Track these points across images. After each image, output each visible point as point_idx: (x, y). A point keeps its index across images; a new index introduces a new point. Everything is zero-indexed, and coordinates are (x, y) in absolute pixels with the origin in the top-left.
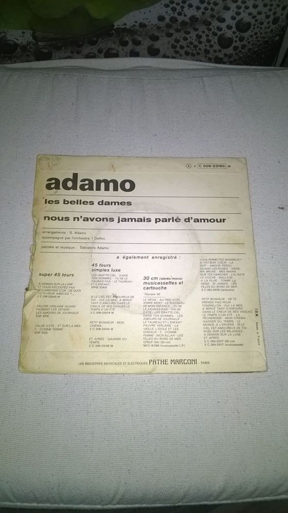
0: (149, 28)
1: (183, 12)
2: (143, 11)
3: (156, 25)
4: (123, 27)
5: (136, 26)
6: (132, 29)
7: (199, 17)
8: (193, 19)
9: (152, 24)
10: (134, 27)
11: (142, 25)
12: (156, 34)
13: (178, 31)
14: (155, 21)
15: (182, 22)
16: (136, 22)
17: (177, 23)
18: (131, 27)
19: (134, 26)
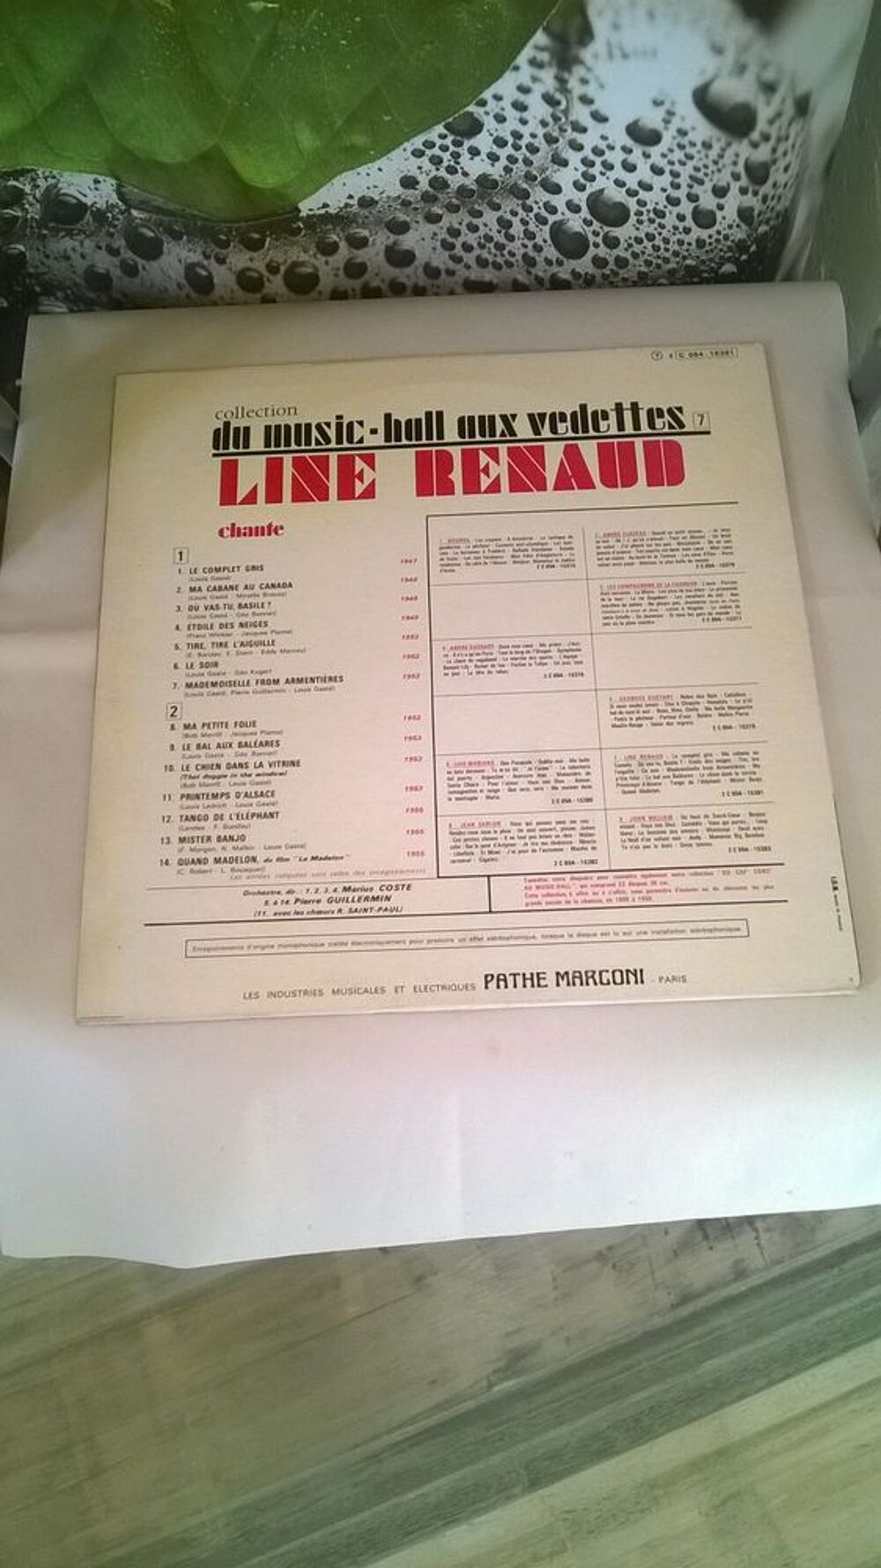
3: (399, 197)
12: (402, 217)
13: (453, 209)
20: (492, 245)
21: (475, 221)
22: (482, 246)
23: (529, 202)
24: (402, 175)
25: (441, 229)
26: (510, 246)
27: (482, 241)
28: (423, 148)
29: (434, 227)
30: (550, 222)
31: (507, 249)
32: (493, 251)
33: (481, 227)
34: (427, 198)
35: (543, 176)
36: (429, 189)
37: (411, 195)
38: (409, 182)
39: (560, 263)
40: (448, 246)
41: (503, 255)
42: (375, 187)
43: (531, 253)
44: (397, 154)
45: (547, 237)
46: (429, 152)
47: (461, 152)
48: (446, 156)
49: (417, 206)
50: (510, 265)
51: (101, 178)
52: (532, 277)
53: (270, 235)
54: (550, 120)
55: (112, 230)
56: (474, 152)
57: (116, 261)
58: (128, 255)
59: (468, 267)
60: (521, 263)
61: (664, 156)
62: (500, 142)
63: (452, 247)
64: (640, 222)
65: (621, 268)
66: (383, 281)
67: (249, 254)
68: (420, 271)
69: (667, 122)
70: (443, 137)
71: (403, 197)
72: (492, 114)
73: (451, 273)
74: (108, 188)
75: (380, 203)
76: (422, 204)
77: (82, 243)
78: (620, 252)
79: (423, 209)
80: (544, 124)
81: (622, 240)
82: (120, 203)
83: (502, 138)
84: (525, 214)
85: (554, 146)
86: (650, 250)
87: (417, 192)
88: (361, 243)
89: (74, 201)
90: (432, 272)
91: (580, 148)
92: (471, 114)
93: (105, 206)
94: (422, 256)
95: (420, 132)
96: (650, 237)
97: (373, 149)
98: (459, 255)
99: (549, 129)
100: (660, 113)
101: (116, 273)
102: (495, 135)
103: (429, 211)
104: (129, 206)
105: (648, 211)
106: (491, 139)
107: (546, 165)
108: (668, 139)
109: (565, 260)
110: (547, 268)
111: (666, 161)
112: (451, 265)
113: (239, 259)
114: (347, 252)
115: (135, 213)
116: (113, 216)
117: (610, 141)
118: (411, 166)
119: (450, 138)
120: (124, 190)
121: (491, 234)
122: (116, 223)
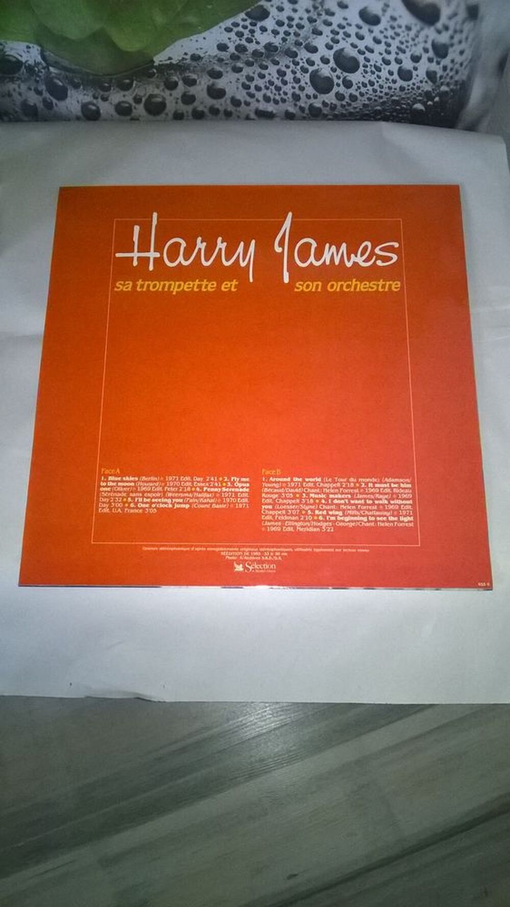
0: (206, 61)
1: (253, 39)
2: (194, 38)
3: (216, 56)
4: (168, 62)
5: (186, 59)
6: (180, 64)
7: (278, 45)
8: (270, 47)
9: (210, 56)
10: (185, 62)
11: (196, 58)
14: (215, 52)
15: (253, 51)
16: (186, 54)
17: (247, 53)
18: (180, 61)
19: (183, 59)
20: (273, 88)
21: (263, 72)
22: (267, 88)
23: (297, 59)
24: (218, 43)
25: (242, 76)
26: (284, 88)
27: (268, 85)
28: (232, 27)
29: (237, 75)
30: (310, 71)
31: (283, 90)
32: (274, 91)
33: (267, 76)
34: (234, 57)
35: (307, 42)
36: (236, 52)
37: (223, 55)
38: (222, 47)
39: (315, 97)
40: (247, 87)
41: (279, 94)
42: (201, 49)
43: (297, 92)
44: (215, 29)
45: (308, 81)
46: (235, 30)
47: (255, 29)
48: (246, 32)
49: (227, 62)
50: (284, 101)
51: (31, 45)
52: (298, 107)
53: (136, 80)
54: (312, 9)
55: (38, 79)
56: (264, 29)
57: (41, 99)
58: (47, 95)
59: (258, 101)
60: (291, 99)
61: (381, 32)
62: (280, 23)
63: (248, 87)
64: (366, 72)
65: (353, 101)
66: (205, 107)
67: (122, 93)
68: (229, 102)
69: (384, 11)
70: (244, 20)
71: (219, 56)
72: (275, 7)
73: (248, 104)
74: (35, 51)
75: (204, 60)
76: (231, 61)
77: (19, 87)
78: (352, 91)
79: (231, 63)
80: (308, 11)
81: (354, 84)
82: (43, 62)
83: (281, 21)
84: (294, 67)
85: (314, 24)
86: (371, 92)
87: (228, 53)
88: (193, 83)
89: (14, 59)
90: (236, 102)
91: (329, 24)
92: (262, 6)
93: (34, 63)
94: (230, 92)
95: (230, 17)
96: (372, 84)
97: (200, 26)
98: (253, 92)
99: (311, 14)
100: (380, 5)
101: (40, 106)
102: (276, 20)
103: (235, 65)
104: (48, 65)
105: (371, 65)
106: (274, 22)
107: (308, 36)
108: (385, 22)
109: (318, 94)
110: (307, 100)
111: (382, 35)
112: (248, 99)
113: (117, 97)
114: (183, 88)
115: (51, 69)
116: (38, 70)
117: (349, 21)
118: (224, 37)
119: (249, 21)
120: (45, 54)
121: (273, 80)
122: (40, 74)
